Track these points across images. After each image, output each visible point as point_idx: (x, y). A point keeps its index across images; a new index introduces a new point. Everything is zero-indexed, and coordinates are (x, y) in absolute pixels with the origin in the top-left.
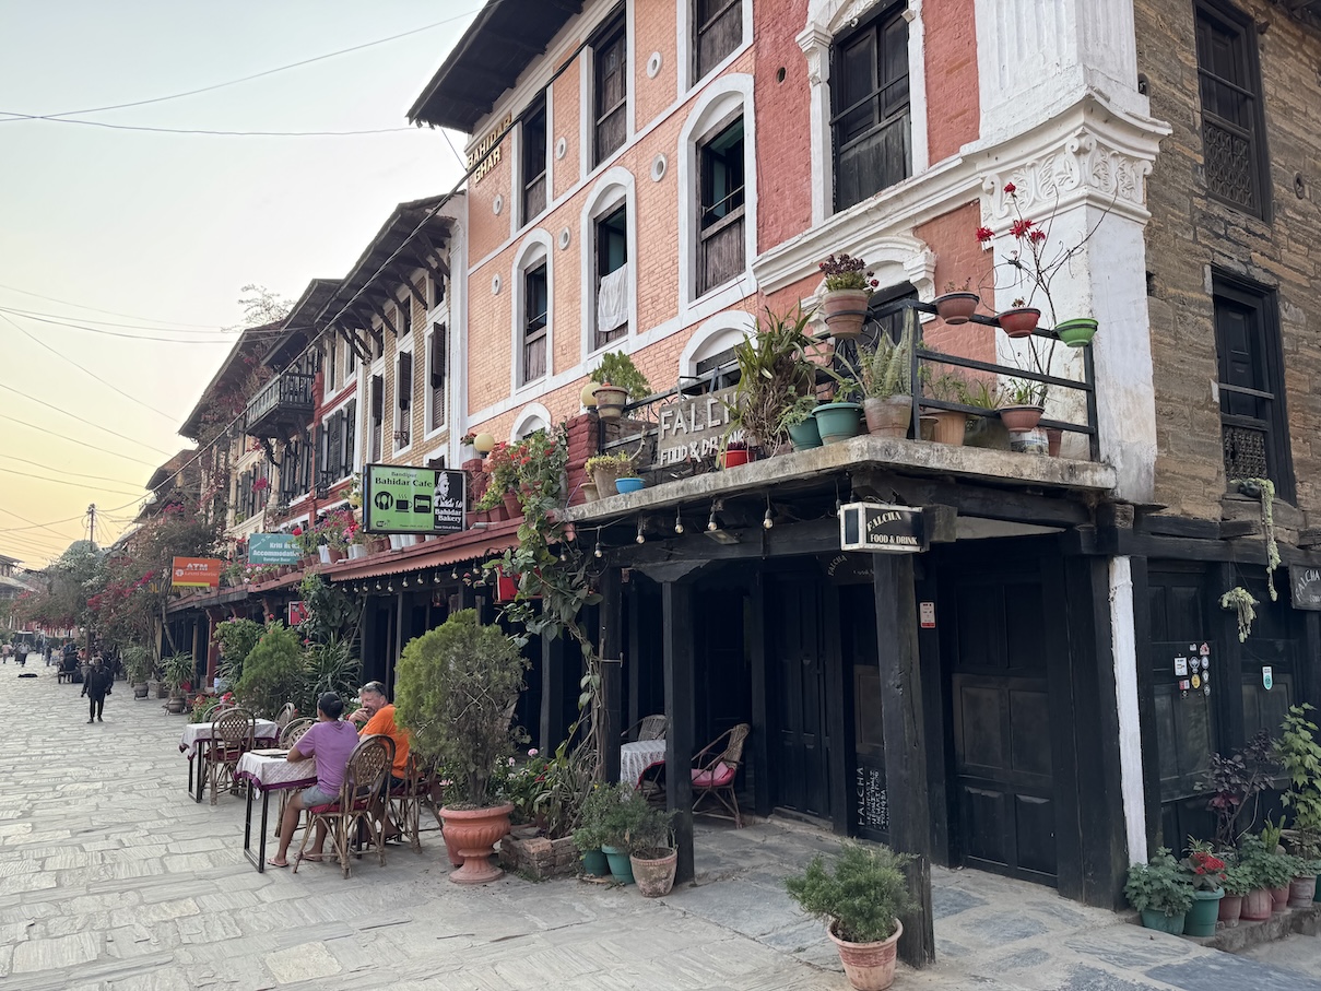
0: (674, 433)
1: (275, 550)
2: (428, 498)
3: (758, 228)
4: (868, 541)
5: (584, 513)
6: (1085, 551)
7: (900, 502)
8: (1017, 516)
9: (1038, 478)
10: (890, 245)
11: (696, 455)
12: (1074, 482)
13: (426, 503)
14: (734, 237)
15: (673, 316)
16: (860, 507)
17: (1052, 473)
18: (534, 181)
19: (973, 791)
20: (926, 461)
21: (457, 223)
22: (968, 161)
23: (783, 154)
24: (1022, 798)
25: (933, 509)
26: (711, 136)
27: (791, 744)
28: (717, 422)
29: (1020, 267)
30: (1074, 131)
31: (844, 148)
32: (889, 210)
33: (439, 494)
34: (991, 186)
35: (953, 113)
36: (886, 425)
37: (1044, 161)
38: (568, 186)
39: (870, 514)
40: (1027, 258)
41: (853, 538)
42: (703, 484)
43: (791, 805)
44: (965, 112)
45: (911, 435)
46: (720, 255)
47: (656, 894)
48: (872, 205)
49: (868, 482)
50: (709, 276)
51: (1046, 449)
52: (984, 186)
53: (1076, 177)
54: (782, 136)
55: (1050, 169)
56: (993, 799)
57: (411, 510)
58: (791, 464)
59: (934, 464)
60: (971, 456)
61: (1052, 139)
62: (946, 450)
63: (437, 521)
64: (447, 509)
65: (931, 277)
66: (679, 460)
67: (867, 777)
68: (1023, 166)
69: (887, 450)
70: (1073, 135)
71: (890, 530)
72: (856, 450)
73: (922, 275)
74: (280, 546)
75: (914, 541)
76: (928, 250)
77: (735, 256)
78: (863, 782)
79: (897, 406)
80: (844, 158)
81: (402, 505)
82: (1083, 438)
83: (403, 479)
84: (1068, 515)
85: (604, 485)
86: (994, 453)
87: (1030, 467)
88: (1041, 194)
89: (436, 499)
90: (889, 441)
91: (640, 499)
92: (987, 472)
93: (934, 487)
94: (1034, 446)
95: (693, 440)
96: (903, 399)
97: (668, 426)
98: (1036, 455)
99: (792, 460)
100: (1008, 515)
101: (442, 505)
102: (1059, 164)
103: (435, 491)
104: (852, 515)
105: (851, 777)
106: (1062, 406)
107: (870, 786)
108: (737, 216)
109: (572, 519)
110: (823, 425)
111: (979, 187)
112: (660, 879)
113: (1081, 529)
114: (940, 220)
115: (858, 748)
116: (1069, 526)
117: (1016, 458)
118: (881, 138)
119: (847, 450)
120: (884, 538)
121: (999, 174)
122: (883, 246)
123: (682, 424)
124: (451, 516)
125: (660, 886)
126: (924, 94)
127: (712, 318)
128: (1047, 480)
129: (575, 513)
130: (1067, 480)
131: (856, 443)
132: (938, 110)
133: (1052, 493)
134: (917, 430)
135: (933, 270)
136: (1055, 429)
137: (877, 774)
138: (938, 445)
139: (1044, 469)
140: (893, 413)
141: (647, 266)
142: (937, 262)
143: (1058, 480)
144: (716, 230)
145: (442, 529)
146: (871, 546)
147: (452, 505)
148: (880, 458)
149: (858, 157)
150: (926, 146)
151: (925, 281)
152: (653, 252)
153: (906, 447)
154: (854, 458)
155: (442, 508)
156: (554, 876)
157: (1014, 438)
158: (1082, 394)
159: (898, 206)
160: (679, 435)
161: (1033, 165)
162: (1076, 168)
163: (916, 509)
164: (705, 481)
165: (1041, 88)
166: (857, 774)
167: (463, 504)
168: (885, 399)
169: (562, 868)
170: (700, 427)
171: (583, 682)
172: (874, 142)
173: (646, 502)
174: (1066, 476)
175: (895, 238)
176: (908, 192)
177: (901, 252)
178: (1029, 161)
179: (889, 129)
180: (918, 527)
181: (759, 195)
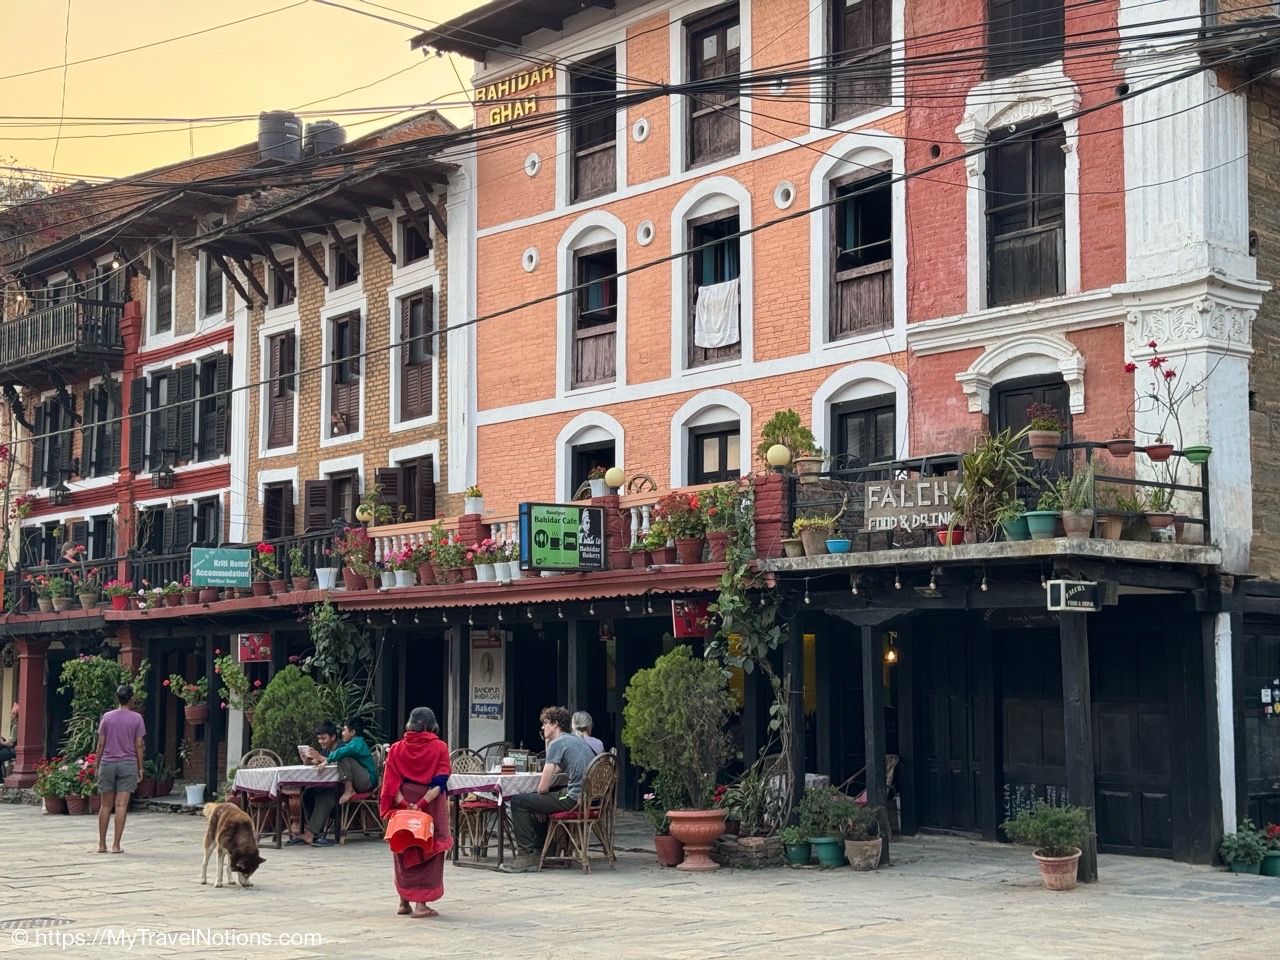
0: (882, 505)
1: (221, 569)
2: (574, 535)
3: (908, 290)
4: (1067, 605)
5: (791, 566)
6: (1198, 609)
7: (1085, 579)
8: (1152, 585)
9: (1169, 560)
10: (1044, 342)
11: (906, 526)
12: (1193, 561)
13: (572, 540)
14: (877, 288)
15: (802, 352)
16: (1062, 583)
17: (1178, 555)
18: (591, 150)
19: (1107, 793)
20: (1102, 552)
21: (462, 170)
22: (1117, 297)
23: (936, 228)
24: (1146, 795)
25: (1105, 583)
26: (850, 180)
27: (936, 770)
28: (928, 503)
29: (1157, 400)
30: (1200, 296)
31: (998, 238)
32: (1046, 315)
33: (582, 531)
34: (1134, 320)
35: (1103, 244)
36: (1078, 529)
37: (1176, 310)
38: (651, 175)
39: (1068, 587)
40: (1163, 395)
41: (1056, 602)
42: (926, 554)
43: (937, 825)
44: (1113, 246)
45: (1092, 535)
46: (859, 300)
47: (868, 868)
48: (1032, 309)
49: (1066, 566)
50: (845, 318)
51: (1174, 537)
52: (1129, 316)
53: (1200, 328)
54: (935, 210)
55: (1181, 318)
56: (1124, 797)
57: (562, 547)
58: (1009, 549)
59: (1106, 554)
60: (1128, 547)
61: (1183, 297)
62: (1113, 544)
63: (582, 559)
64: (589, 545)
65: (1081, 378)
66: (888, 528)
67: (1013, 792)
68: (1161, 310)
69: (1079, 547)
70: (1199, 299)
71: (1078, 597)
72: (1061, 546)
73: (1074, 377)
74: (224, 563)
75: (1092, 604)
76: (1078, 354)
77: (878, 307)
78: (1010, 796)
79: (1085, 517)
80: (998, 248)
81: (555, 543)
82: (1199, 527)
83: (556, 517)
84: (1186, 583)
85: (813, 543)
86: (1142, 544)
87: (1164, 553)
88: (1173, 334)
89: (580, 535)
90: (1081, 540)
91: (859, 560)
92: (1138, 557)
93: (1103, 567)
94: (1166, 536)
95: (902, 514)
96: (1089, 512)
97: (876, 499)
98: (1167, 542)
99: (1010, 546)
100: (1148, 584)
101: (585, 542)
102: (1188, 315)
103: (580, 527)
104: (1056, 589)
105: (1000, 791)
106: (1184, 504)
107: (1016, 798)
108: (881, 269)
109: (776, 569)
110: (1033, 526)
111: (1124, 316)
112: (873, 856)
113: (1197, 592)
114: (1089, 332)
115: (1005, 768)
116: (1189, 591)
117: (1155, 547)
118: (1036, 241)
119: (1054, 545)
120: (1075, 603)
121: (1142, 312)
122: (1039, 341)
123: (892, 499)
124: (593, 553)
125: (872, 861)
126: (1078, 220)
127: (853, 365)
128: (1175, 560)
129: (779, 565)
130: (1189, 560)
131: (1060, 541)
132: (1090, 238)
133: (1177, 568)
134: (1096, 532)
135: (1082, 372)
136: (1180, 521)
137: (1022, 788)
138: (1109, 541)
139: (1173, 553)
140: (1083, 521)
141: (767, 292)
142: (1086, 365)
143: (1182, 561)
144: (854, 276)
145: (585, 569)
146: (1068, 608)
147: (592, 542)
148: (1076, 552)
149: (1012, 251)
150: (1079, 265)
151: (1076, 382)
152: (775, 279)
153: (1091, 544)
154: (1059, 551)
155: (585, 545)
156: (768, 866)
157: (1154, 530)
158: (1199, 495)
159: (1055, 314)
160: (887, 508)
161: (1168, 312)
162: (1200, 322)
163: (1094, 583)
164: (930, 552)
165: (1176, 254)
166: (1004, 790)
167: (601, 541)
168: (1078, 512)
169: (772, 860)
170: (911, 504)
171: (773, 711)
172: (1029, 242)
173: (865, 562)
174: (1188, 557)
175: (1050, 338)
176: (1064, 306)
177: (1055, 350)
178: (1166, 307)
179: (1043, 235)
180: (1093, 594)
181: (909, 259)
